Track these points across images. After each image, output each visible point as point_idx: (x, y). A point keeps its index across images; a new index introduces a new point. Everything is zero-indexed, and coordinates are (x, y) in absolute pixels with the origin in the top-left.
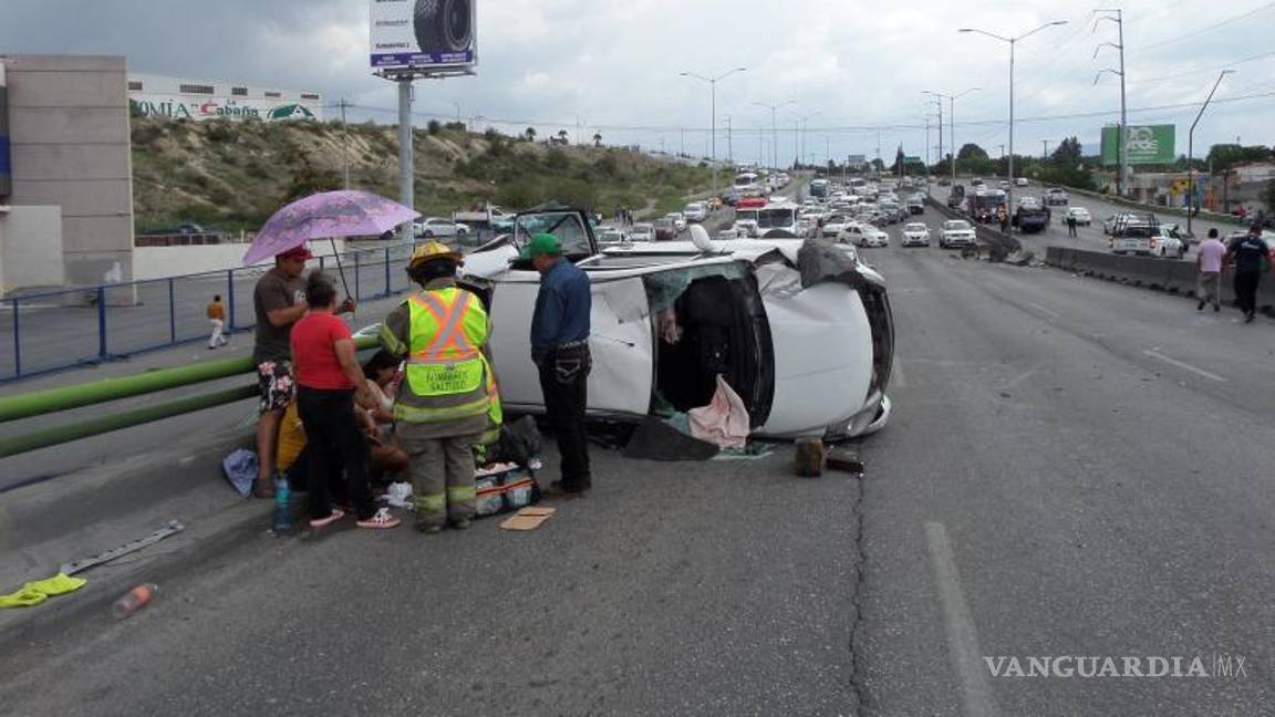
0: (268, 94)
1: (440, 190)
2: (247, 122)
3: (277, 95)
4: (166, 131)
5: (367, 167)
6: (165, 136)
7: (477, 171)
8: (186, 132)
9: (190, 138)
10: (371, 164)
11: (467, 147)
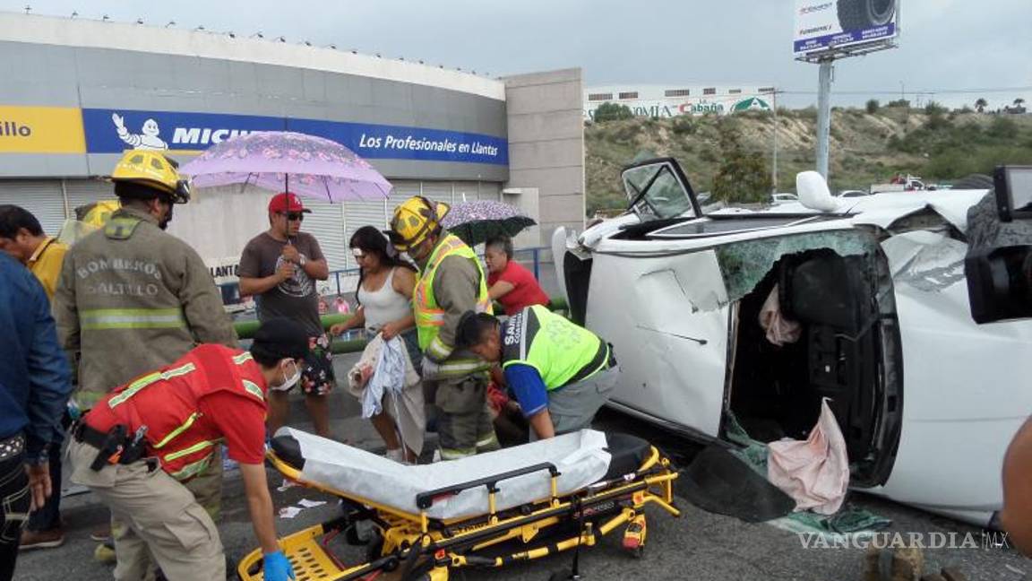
0: (731, 92)
1: (869, 165)
2: (706, 116)
3: (740, 91)
4: (643, 128)
5: (802, 148)
6: (643, 132)
7: (911, 146)
8: (658, 127)
9: (660, 133)
10: (807, 145)
11: (904, 122)
